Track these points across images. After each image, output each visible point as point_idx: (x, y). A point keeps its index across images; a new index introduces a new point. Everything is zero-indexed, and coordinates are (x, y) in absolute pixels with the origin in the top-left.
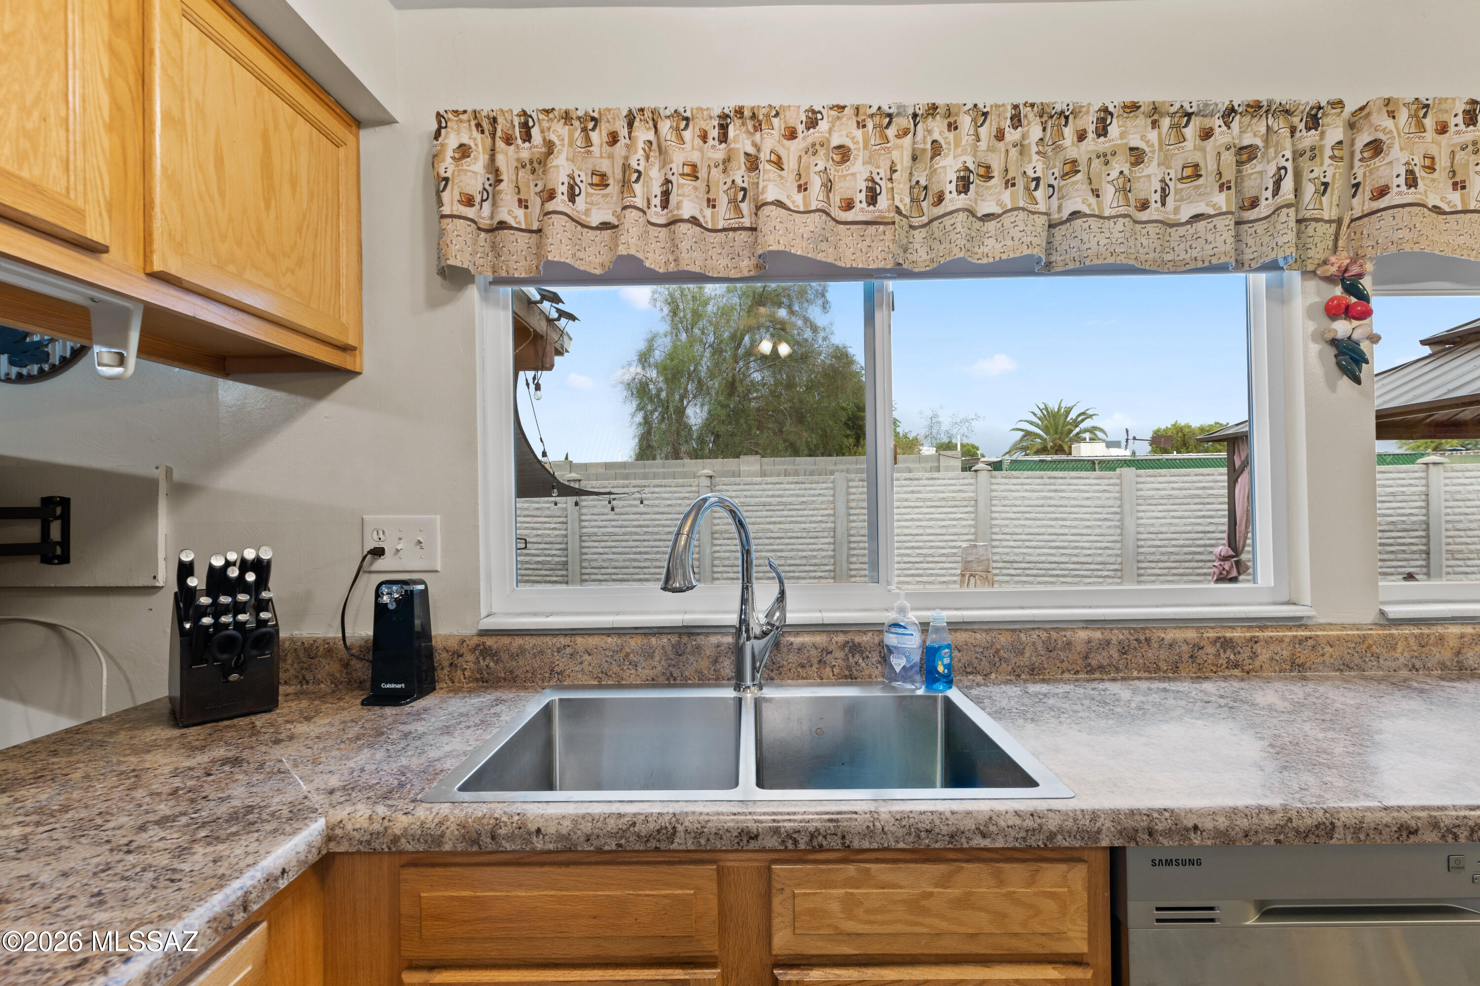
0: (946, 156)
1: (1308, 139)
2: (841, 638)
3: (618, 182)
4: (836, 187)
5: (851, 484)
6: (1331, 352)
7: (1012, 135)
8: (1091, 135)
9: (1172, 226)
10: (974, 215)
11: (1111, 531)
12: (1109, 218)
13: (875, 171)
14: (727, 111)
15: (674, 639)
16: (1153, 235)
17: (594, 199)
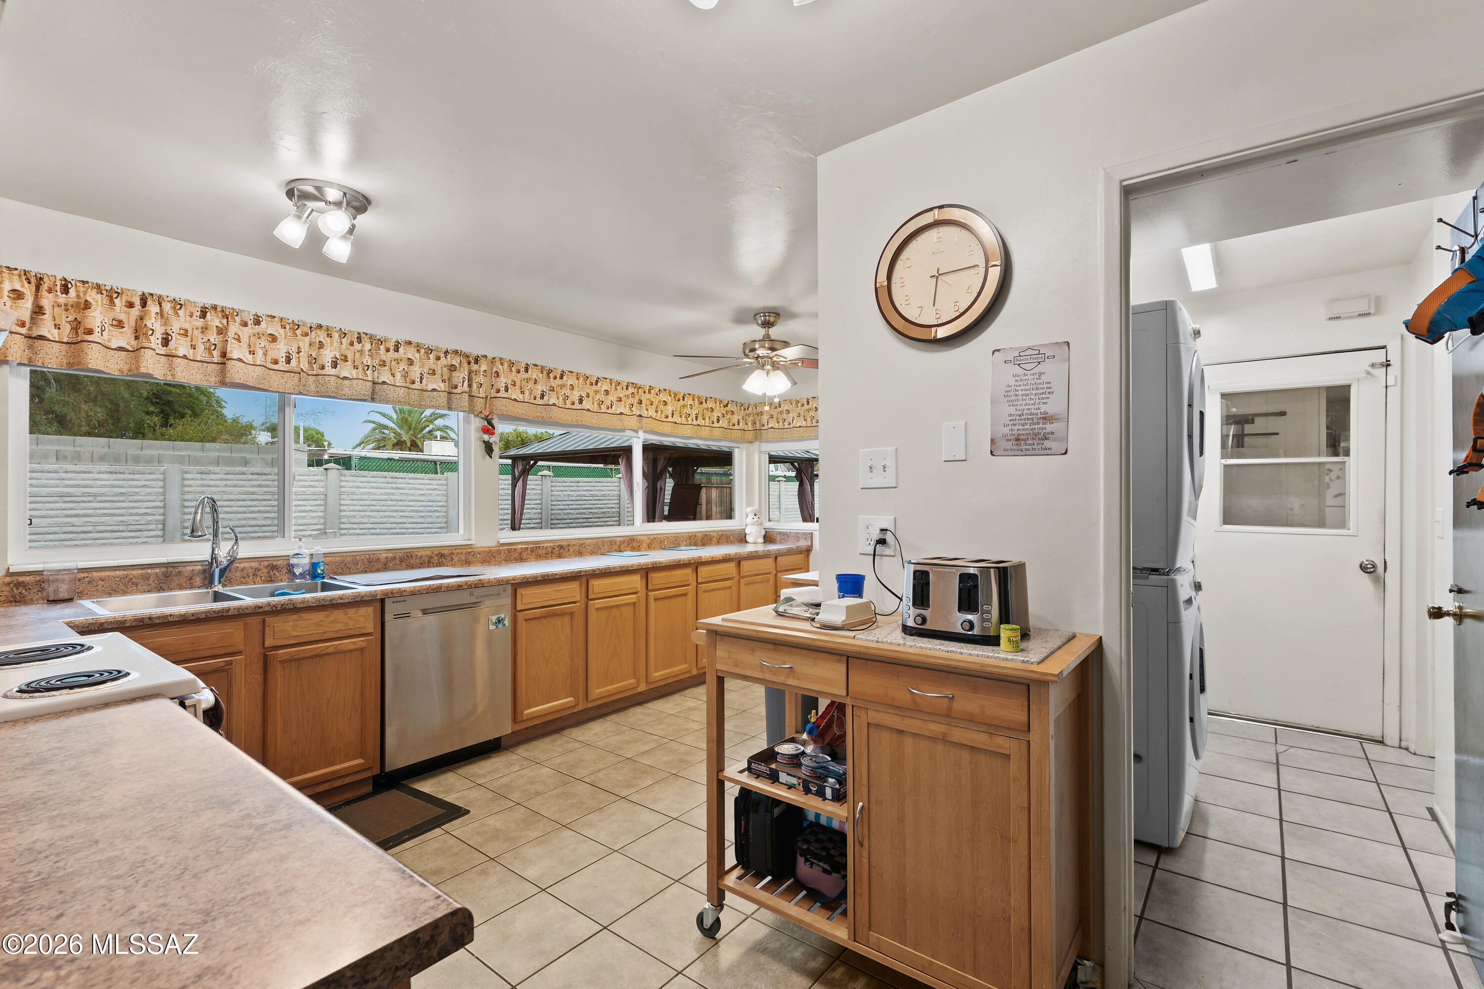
0: (326, 349)
1: (475, 367)
2: (266, 563)
3: (132, 327)
4: (269, 353)
5: (186, 476)
6: (484, 445)
7: (357, 346)
8: (392, 351)
9: (425, 391)
10: (339, 377)
11: (439, 520)
12: (398, 386)
13: (290, 348)
14: (206, 306)
15: (163, 570)
16: (416, 395)
17: (114, 333)
